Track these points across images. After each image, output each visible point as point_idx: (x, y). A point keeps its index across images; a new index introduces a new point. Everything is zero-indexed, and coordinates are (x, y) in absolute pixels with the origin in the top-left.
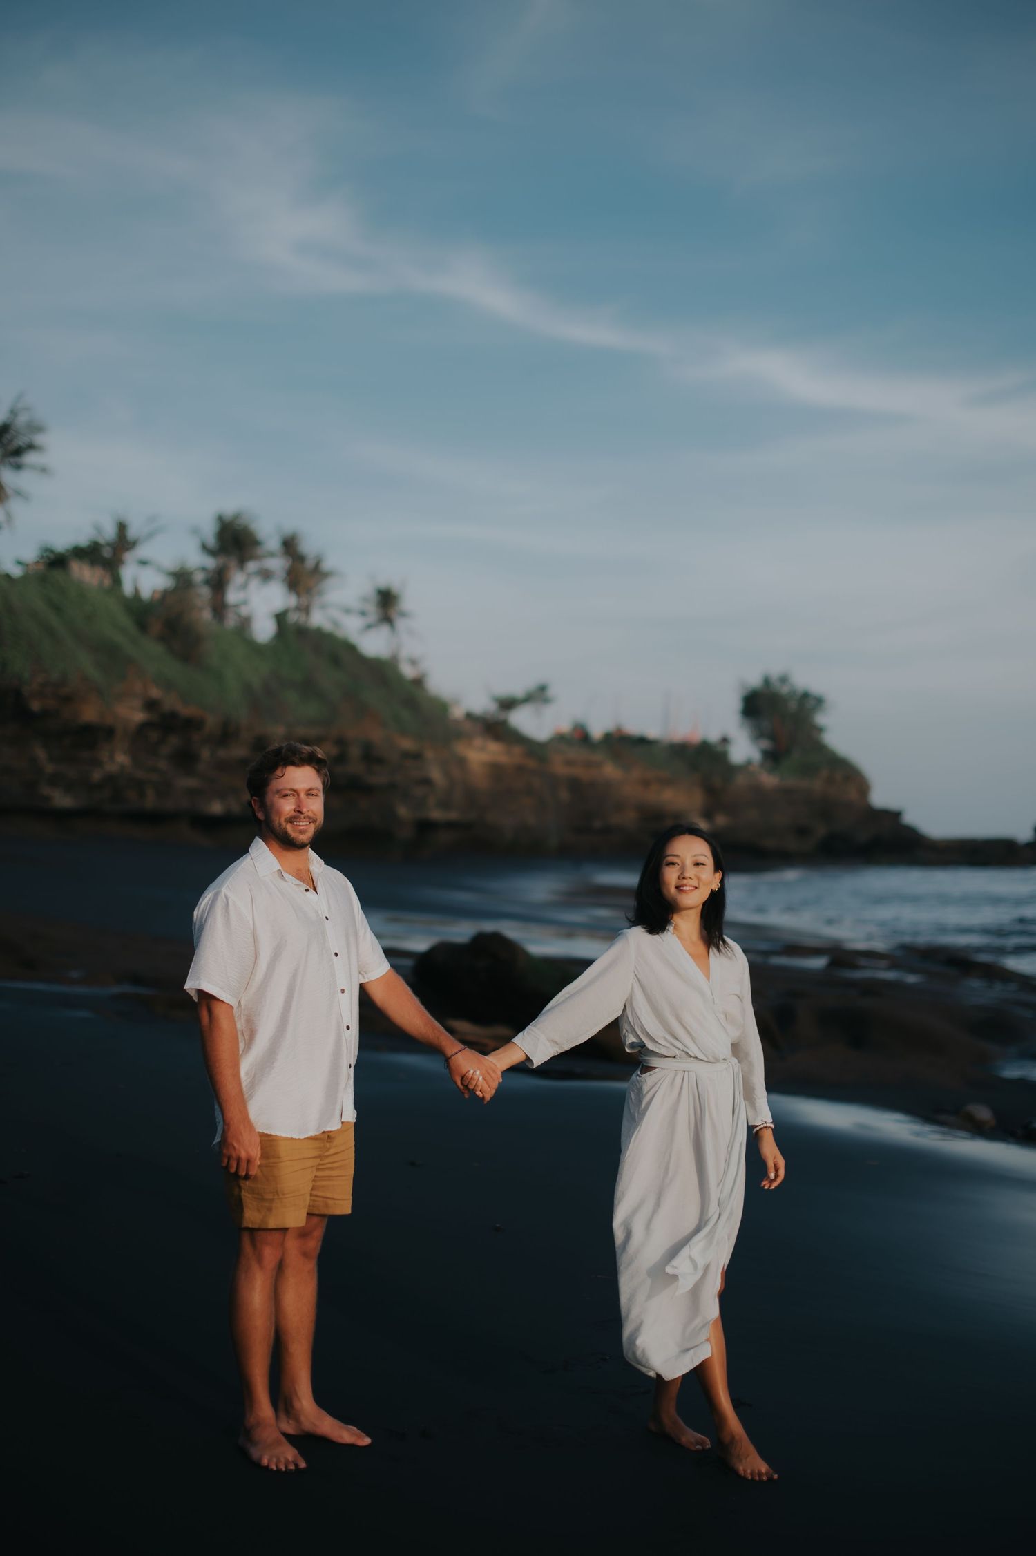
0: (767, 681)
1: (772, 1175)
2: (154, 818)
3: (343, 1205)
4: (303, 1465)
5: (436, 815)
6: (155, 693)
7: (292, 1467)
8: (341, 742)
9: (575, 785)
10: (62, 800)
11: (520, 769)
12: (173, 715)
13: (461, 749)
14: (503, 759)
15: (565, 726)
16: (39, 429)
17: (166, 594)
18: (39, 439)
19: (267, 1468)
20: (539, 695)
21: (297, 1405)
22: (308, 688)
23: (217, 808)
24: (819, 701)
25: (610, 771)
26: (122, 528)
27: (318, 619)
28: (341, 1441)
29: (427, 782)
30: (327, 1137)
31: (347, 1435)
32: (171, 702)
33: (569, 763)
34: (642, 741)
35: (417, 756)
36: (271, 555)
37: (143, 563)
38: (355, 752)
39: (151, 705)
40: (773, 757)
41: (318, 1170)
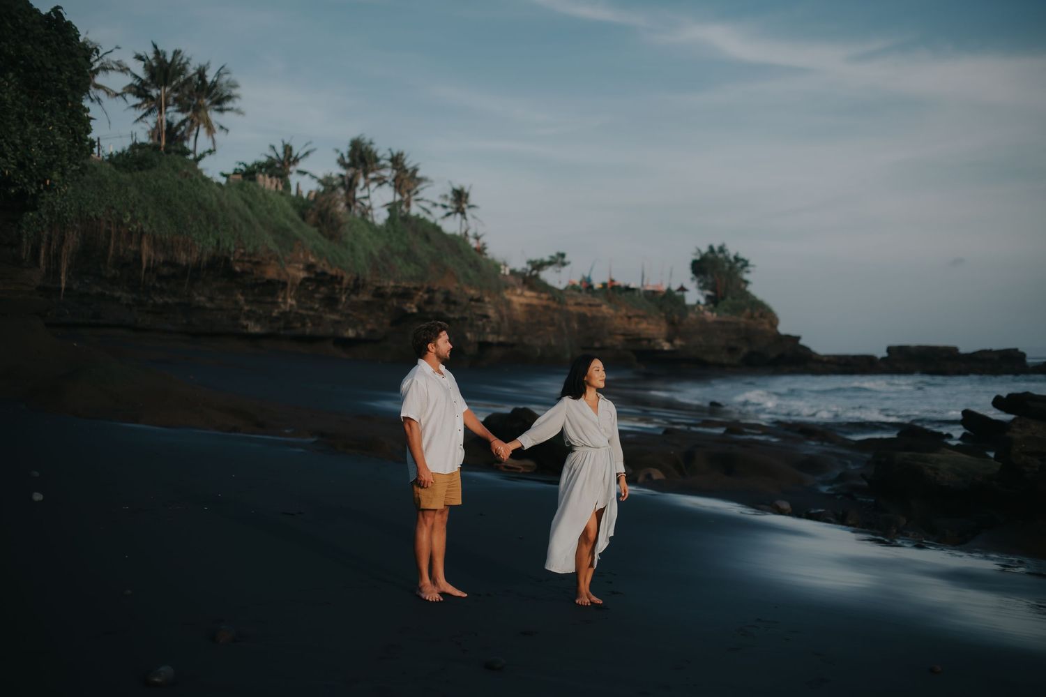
0: (711, 249)
1: (623, 494)
2: (312, 340)
3: (458, 501)
4: (442, 599)
5: (491, 338)
6: (312, 260)
7: (438, 600)
8: (430, 291)
9: (582, 319)
10: (254, 328)
11: (546, 308)
12: (324, 273)
13: (507, 295)
14: (535, 302)
15: (577, 280)
16: (235, 86)
17: (318, 195)
18: (235, 92)
19: (428, 600)
20: (559, 260)
21: (438, 581)
22: (409, 256)
23: (351, 333)
24: (746, 263)
25: (606, 309)
26: (288, 149)
27: (415, 210)
28: (454, 594)
29: (486, 317)
30: (452, 474)
31: (458, 593)
32: (322, 266)
33: (578, 304)
34: (627, 289)
35: (479, 300)
36: (384, 167)
37: (303, 173)
38: (439, 297)
39: (309, 267)
40: (713, 301)
41: (449, 487)
